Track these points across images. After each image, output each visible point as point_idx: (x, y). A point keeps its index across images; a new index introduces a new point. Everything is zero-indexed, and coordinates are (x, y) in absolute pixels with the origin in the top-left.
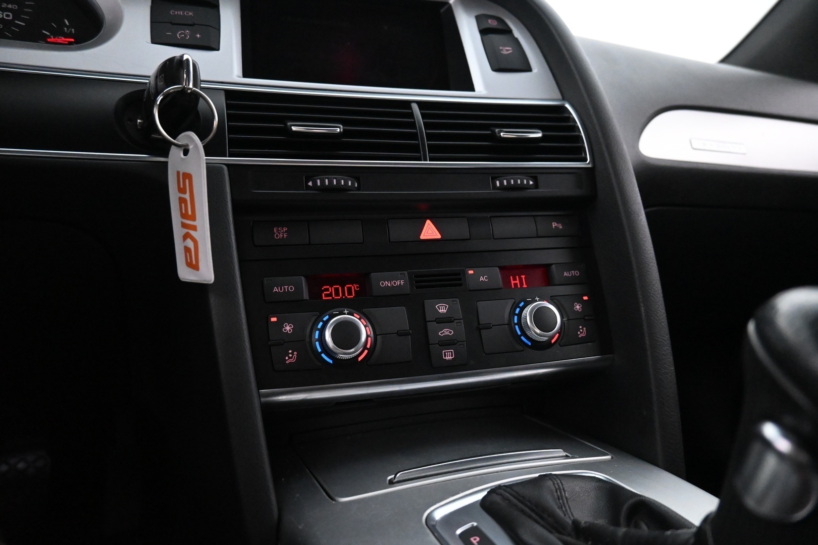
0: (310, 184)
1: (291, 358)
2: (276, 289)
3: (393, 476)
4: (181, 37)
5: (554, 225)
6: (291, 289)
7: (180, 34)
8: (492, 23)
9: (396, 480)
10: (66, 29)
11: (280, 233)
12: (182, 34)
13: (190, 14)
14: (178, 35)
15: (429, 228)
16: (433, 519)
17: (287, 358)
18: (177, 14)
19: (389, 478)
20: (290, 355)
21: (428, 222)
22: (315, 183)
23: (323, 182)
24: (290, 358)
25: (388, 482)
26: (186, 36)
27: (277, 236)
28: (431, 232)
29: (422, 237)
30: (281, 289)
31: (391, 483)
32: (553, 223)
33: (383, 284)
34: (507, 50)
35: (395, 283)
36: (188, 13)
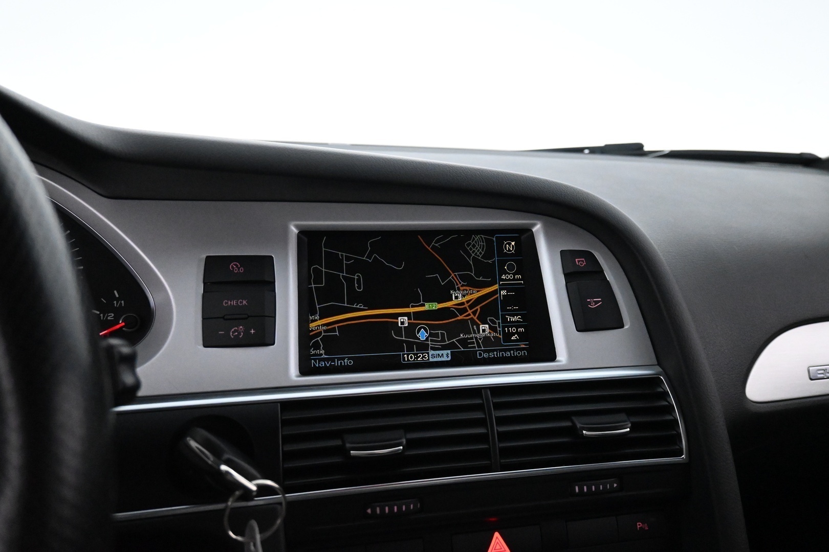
0: (369, 511)
4: (234, 336)
5: (639, 525)
7: (233, 332)
8: (580, 262)
10: (115, 302)
12: (235, 331)
13: (244, 303)
14: (231, 333)
15: (497, 543)
18: (231, 304)
21: (497, 534)
22: (374, 510)
23: (382, 510)
26: (239, 334)
28: (499, 547)
34: (596, 302)
36: (242, 303)
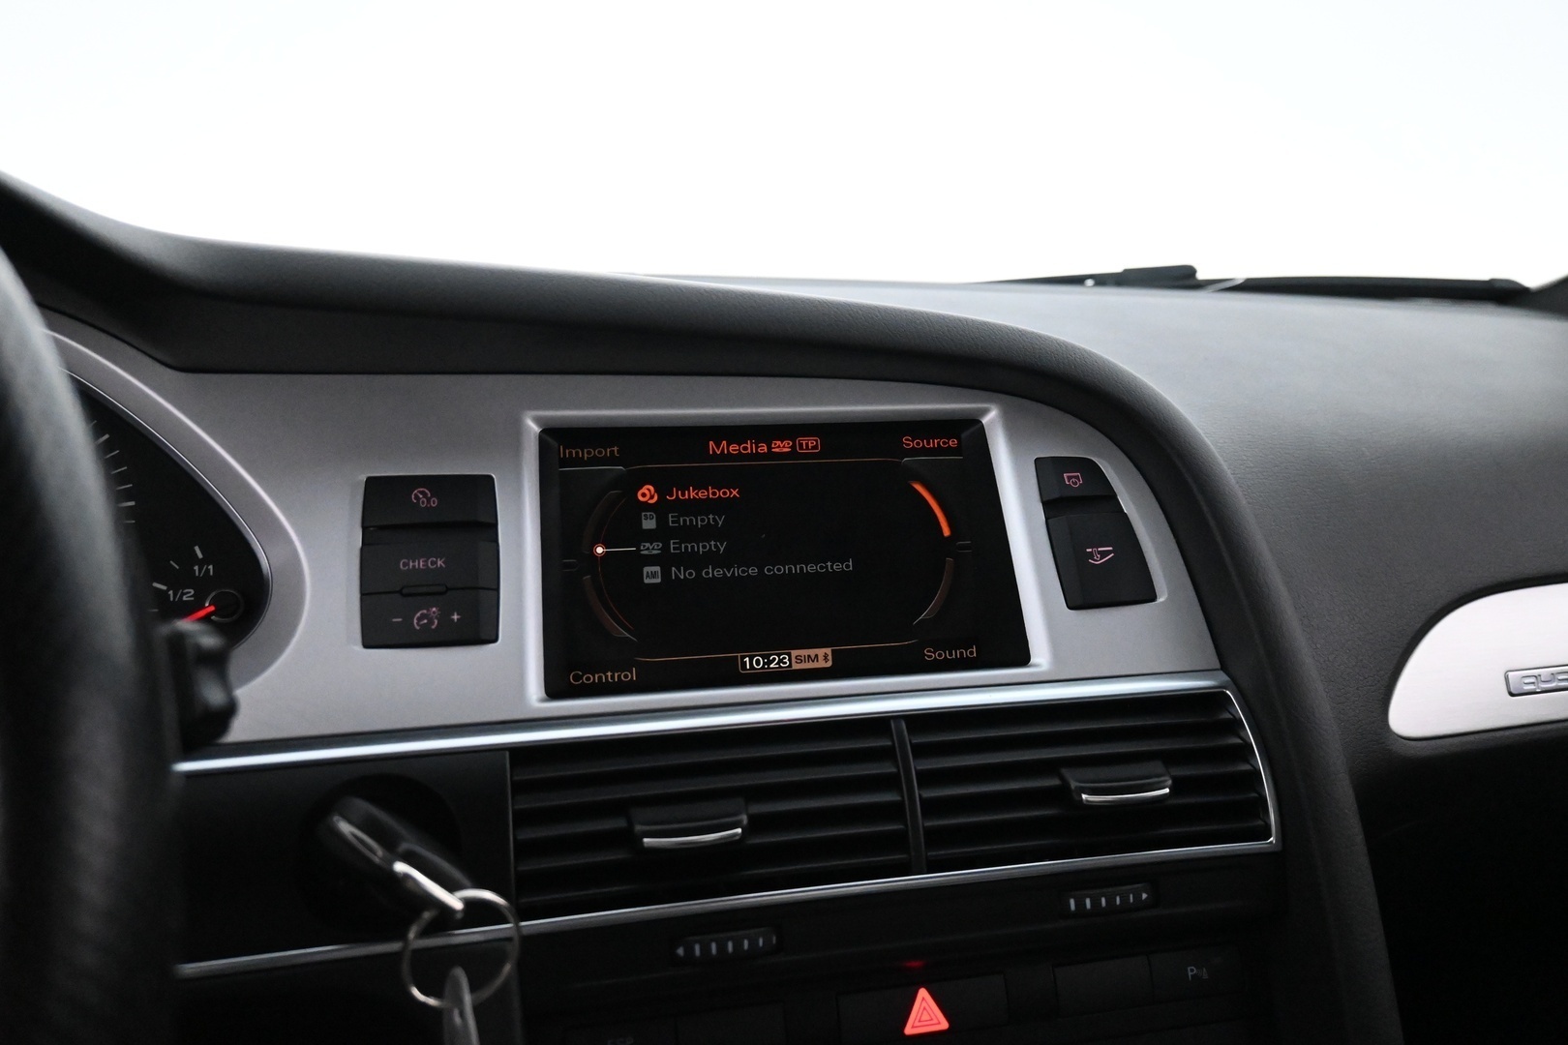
0: (680, 951)
4: (421, 626)
7: (419, 619)
8: (1073, 480)
10: (196, 568)
12: (423, 616)
13: (440, 563)
14: (415, 621)
15: (924, 1007)
18: (414, 566)
21: (923, 993)
22: (689, 950)
23: (706, 949)
26: (431, 622)
28: (928, 1018)
32: (1189, 969)
34: (1104, 554)
36: (436, 563)
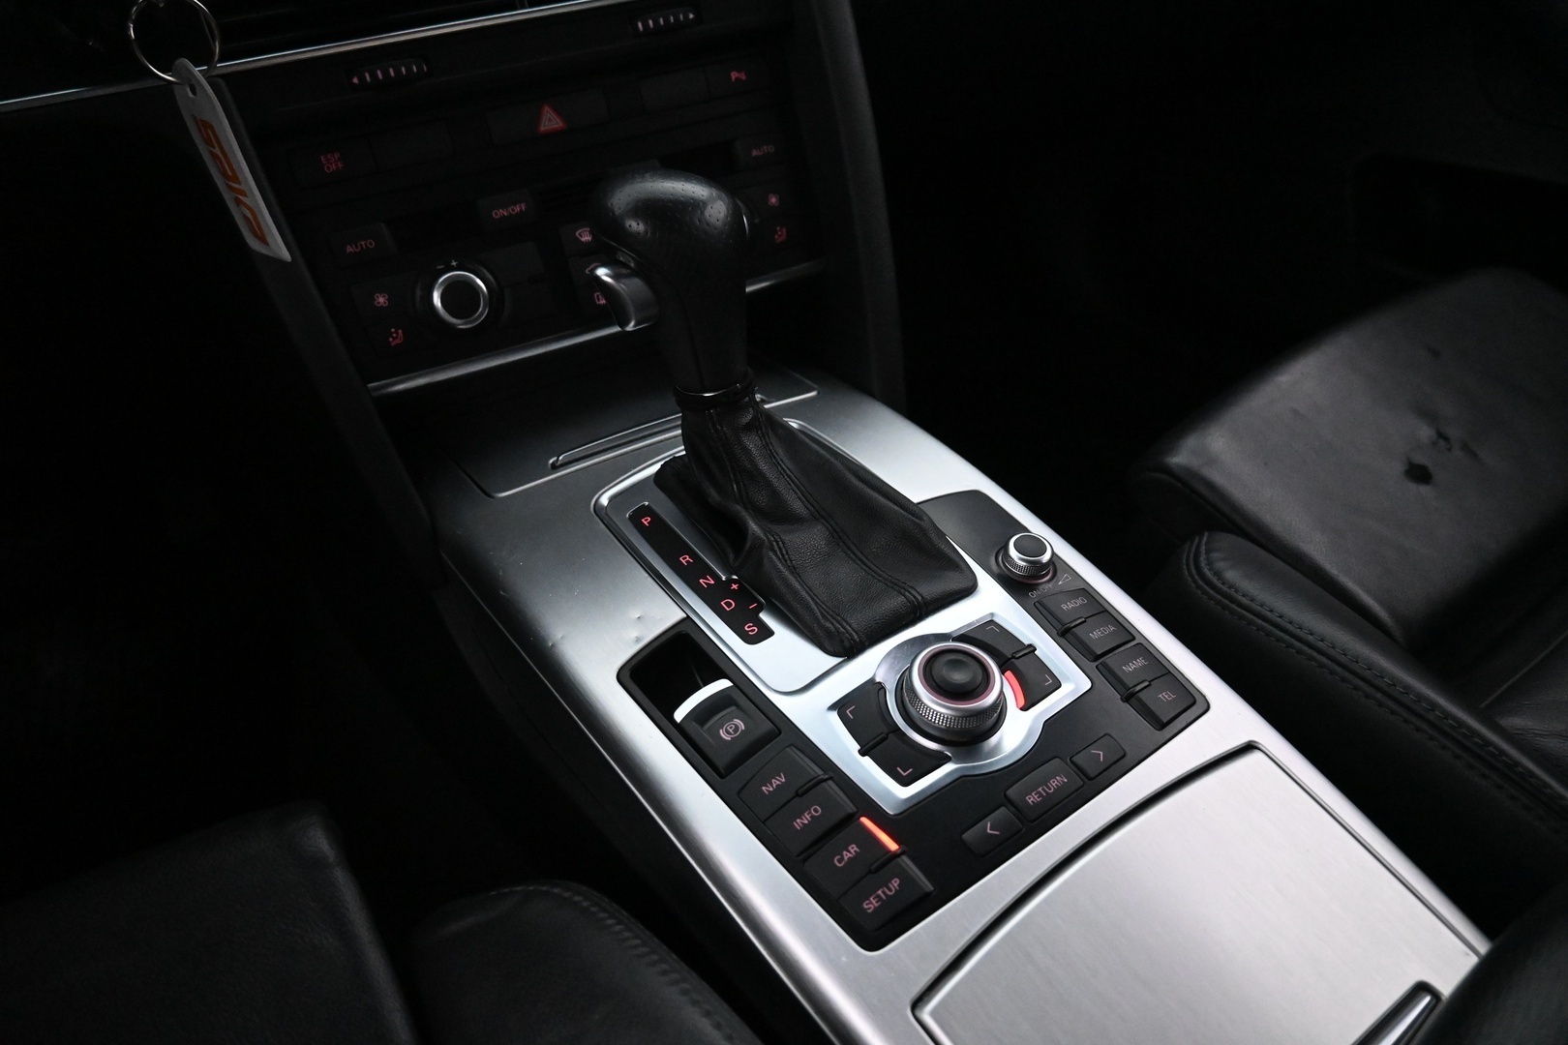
0: (355, 80)
1: (397, 338)
2: (349, 249)
3: (555, 458)
5: (734, 75)
6: (371, 244)
9: (559, 463)
11: (331, 164)
15: (548, 115)
16: (602, 507)
17: (391, 339)
19: (551, 461)
20: (394, 335)
21: (546, 109)
22: (362, 79)
23: (374, 76)
24: (394, 339)
25: (549, 466)
27: (328, 168)
28: (552, 121)
29: (543, 128)
30: (357, 247)
31: (555, 467)
33: (496, 214)
35: (513, 210)
